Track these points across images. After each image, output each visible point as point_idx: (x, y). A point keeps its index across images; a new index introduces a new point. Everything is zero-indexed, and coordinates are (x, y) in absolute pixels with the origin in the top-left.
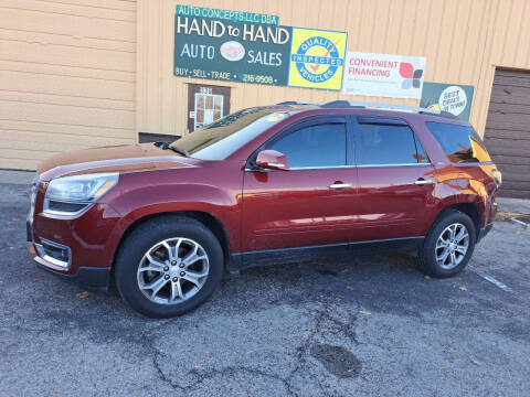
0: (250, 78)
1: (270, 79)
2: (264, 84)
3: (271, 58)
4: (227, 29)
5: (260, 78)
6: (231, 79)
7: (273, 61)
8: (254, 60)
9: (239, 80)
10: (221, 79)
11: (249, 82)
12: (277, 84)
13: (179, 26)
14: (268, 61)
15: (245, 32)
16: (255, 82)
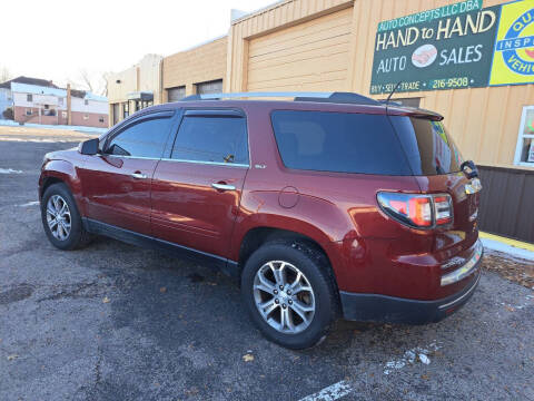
0: (441, 83)
1: (464, 81)
2: (457, 88)
3: (468, 53)
4: (421, 32)
5: (452, 82)
6: (421, 88)
7: (470, 57)
8: (447, 61)
9: (429, 88)
10: (410, 91)
11: (441, 89)
12: (473, 86)
13: (379, 43)
14: (463, 58)
15: (440, 30)
16: (446, 88)
